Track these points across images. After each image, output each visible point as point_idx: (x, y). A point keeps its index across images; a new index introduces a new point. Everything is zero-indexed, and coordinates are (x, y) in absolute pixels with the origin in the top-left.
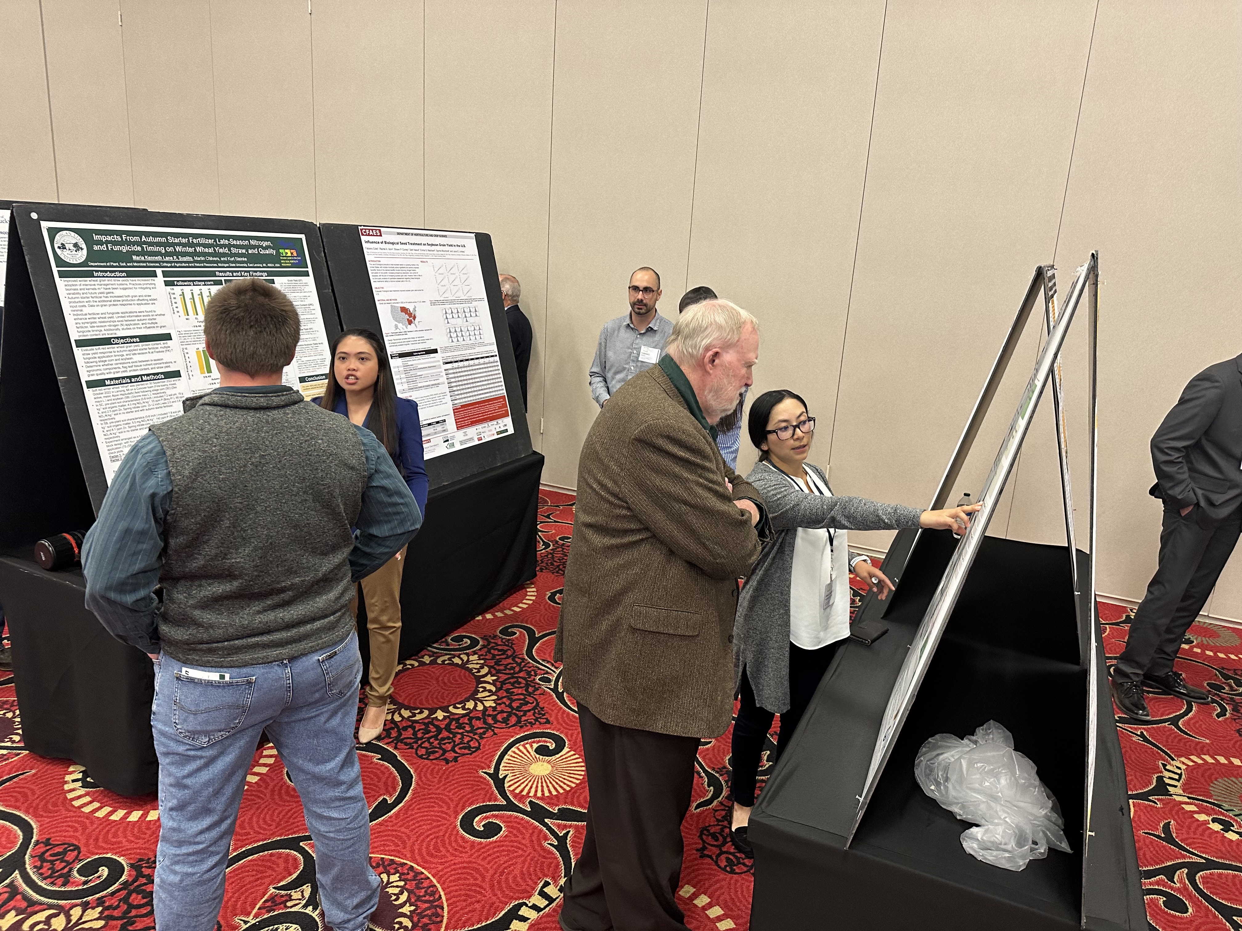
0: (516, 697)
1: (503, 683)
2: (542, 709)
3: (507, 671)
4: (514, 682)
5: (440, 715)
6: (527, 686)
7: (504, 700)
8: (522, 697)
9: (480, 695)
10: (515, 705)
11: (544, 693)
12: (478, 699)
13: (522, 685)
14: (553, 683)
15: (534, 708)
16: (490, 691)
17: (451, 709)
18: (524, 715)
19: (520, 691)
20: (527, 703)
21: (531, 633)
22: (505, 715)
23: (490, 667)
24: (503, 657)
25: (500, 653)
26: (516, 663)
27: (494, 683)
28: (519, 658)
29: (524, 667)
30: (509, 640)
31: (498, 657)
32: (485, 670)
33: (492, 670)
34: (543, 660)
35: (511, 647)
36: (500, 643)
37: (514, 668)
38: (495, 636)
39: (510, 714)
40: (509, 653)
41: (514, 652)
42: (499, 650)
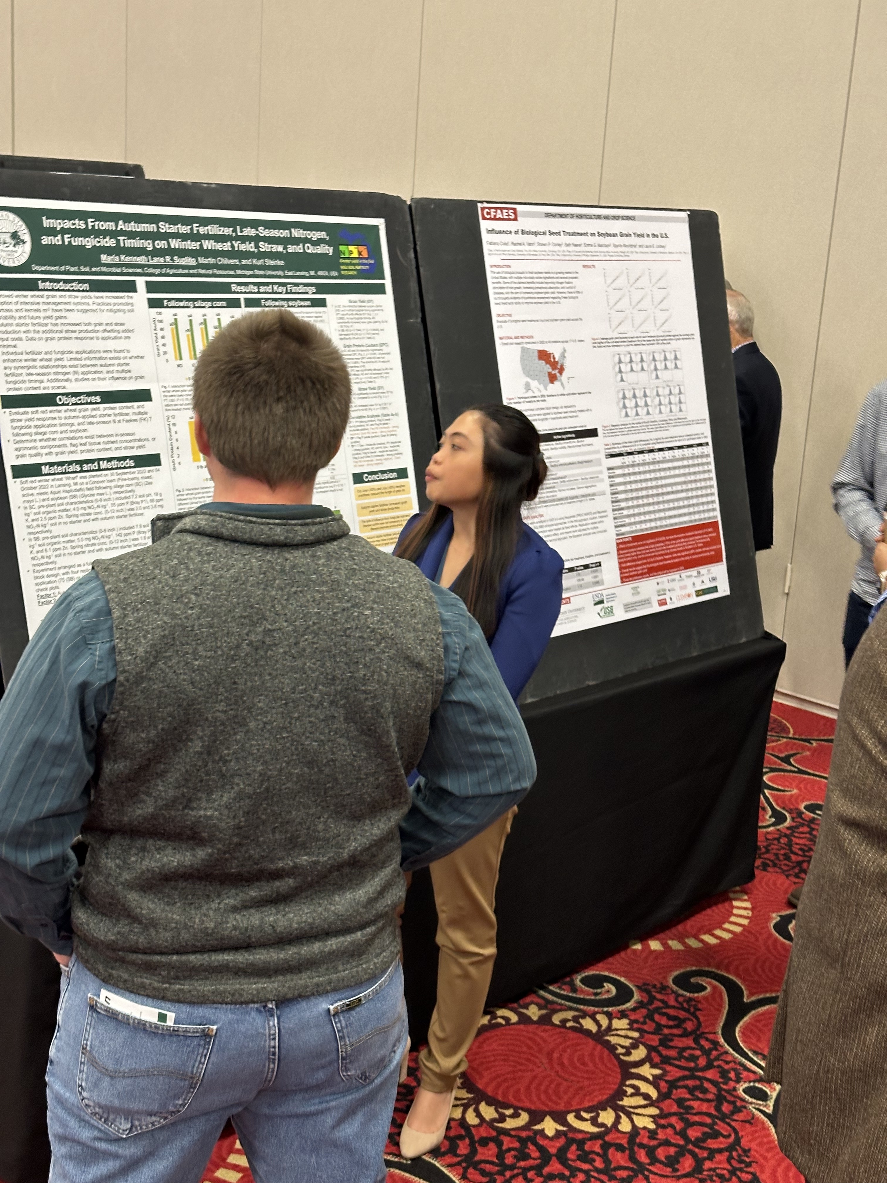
0: (696, 1118)
1: (673, 1085)
2: (746, 1152)
3: (683, 1063)
4: (696, 1088)
5: (549, 1126)
6: (720, 1099)
7: (673, 1120)
8: (708, 1120)
9: (626, 1102)
10: (693, 1133)
11: (751, 1121)
12: (623, 1109)
13: (710, 1096)
14: (771, 1103)
15: (731, 1148)
16: (646, 1096)
17: (571, 1118)
18: (710, 1158)
19: (704, 1107)
20: (716, 1135)
21: (734, 991)
22: (672, 1151)
23: (650, 1049)
24: (675, 1031)
25: (671, 1023)
26: (702, 1048)
27: (655, 1082)
28: (707, 1039)
29: (717, 1059)
30: (690, 999)
31: (666, 1031)
32: (640, 1053)
33: (653, 1054)
34: (756, 1053)
35: (694, 1014)
36: (672, 1003)
37: (697, 1058)
38: (664, 988)
39: (682, 1151)
40: (689, 1026)
41: (699, 1025)
42: (670, 1017)
